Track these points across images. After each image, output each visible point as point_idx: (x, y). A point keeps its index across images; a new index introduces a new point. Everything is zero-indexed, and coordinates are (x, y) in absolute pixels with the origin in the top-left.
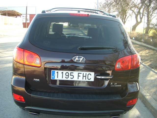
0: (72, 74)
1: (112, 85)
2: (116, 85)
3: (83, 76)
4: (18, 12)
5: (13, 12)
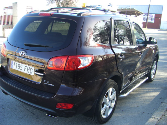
0: (22, 66)
1: (45, 82)
2: (48, 83)
3: (28, 70)
4: (138, 11)
5: (133, 11)
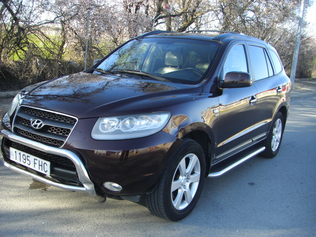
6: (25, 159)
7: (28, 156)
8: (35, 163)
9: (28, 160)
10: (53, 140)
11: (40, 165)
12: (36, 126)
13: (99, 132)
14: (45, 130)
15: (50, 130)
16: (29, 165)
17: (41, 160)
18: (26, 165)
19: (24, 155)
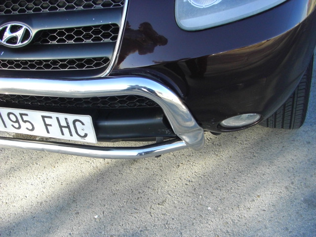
6: (17, 121)
7: (21, 115)
8: (46, 125)
9: (25, 122)
10: (71, 62)
11: (61, 127)
12: (13, 40)
13: (193, 11)
14: (40, 43)
15: (54, 38)
16: (33, 129)
17: (62, 116)
18: (24, 131)
19: (9, 114)
